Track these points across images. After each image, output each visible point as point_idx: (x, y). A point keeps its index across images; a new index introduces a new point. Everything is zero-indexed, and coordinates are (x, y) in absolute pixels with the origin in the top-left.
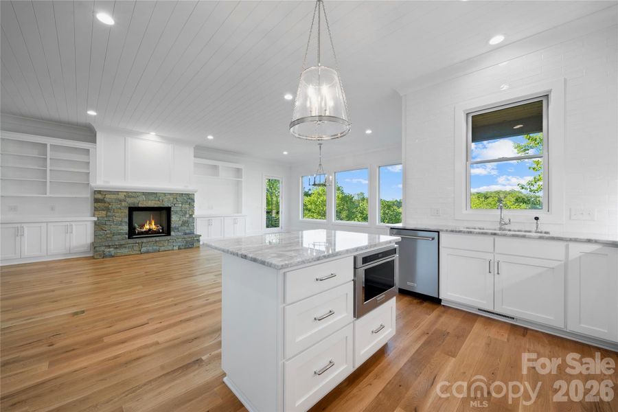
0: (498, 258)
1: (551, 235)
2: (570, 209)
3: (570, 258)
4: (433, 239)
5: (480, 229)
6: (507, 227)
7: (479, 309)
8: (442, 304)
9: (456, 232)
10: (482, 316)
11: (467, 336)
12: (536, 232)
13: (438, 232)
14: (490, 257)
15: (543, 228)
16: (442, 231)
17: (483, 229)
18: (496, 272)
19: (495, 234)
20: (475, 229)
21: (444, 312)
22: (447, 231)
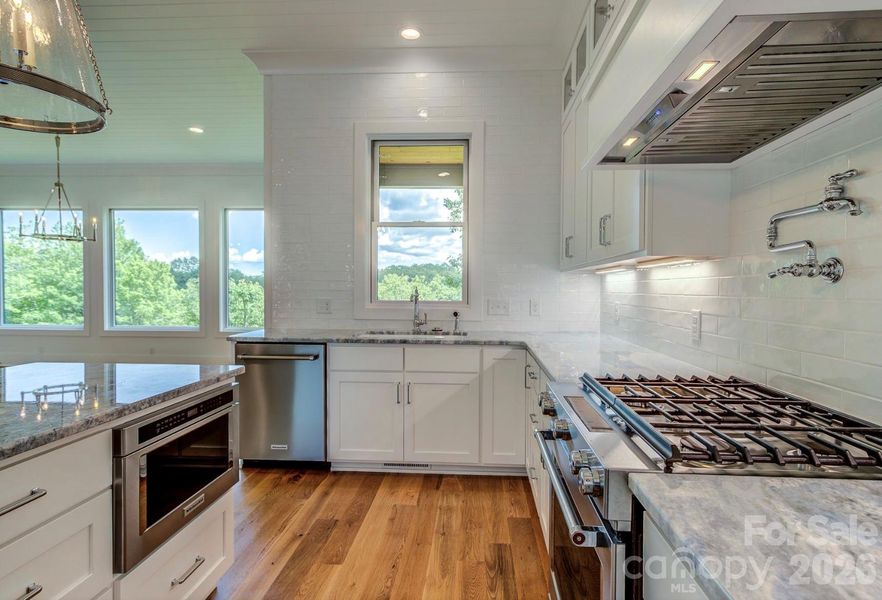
0: (410, 378)
1: (469, 338)
2: (488, 301)
3: (485, 368)
4: (316, 357)
5: (389, 333)
6: (423, 328)
7: (385, 464)
8: (332, 469)
9: (352, 341)
10: (389, 474)
11: (364, 517)
12: (455, 334)
13: (325, 344)
14: (397, 378)
15: (462, 328)
16: (331, 341)
17: (393, 333)
18: (406, 402)
19: (404, 342)
20: (382, 333)
21: (333, 485)
22: (338, 341)
